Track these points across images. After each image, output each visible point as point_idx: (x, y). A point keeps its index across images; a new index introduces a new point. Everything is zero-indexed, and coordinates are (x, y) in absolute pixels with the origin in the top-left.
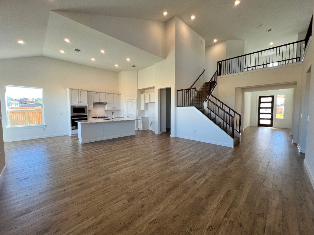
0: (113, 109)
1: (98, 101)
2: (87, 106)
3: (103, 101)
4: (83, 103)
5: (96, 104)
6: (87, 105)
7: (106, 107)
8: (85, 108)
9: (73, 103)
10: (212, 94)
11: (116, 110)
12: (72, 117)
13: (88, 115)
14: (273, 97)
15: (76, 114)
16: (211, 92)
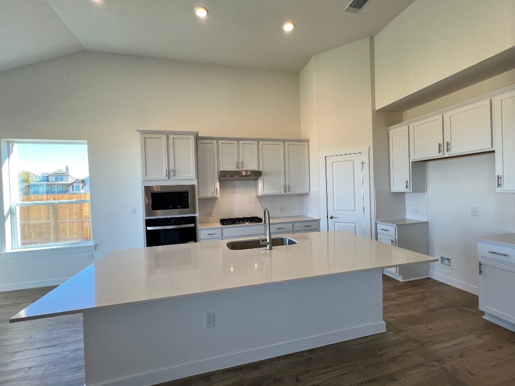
0: (282, 191)
1: (233, 168)
2: (193, 186)
3: (251, 166)
4: (180, 177)
5: (228, 178)
6: (195, 183)
7: (262, 188)
8: (187, 193)
9: (150, 177)
11: (294, 195)
12: (148, 223)
13: (197, 215)
15: (160, 214)
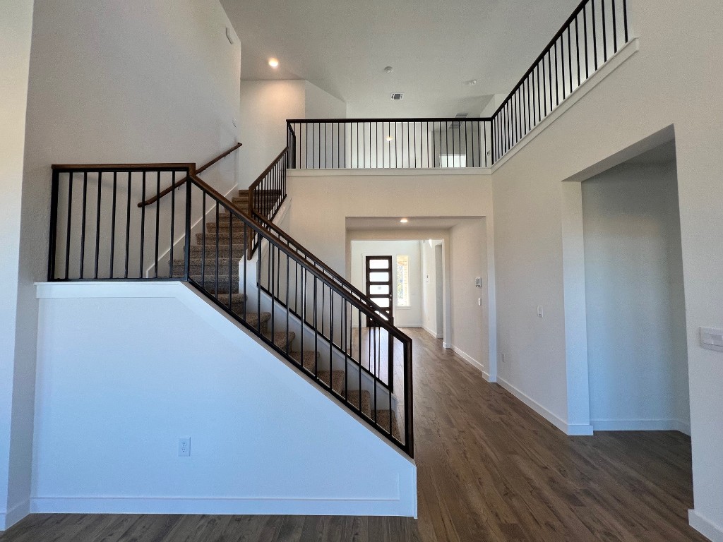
10: (275, 222)
14: (389, 258)
16: (274, 215)
